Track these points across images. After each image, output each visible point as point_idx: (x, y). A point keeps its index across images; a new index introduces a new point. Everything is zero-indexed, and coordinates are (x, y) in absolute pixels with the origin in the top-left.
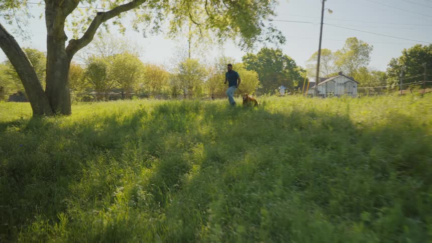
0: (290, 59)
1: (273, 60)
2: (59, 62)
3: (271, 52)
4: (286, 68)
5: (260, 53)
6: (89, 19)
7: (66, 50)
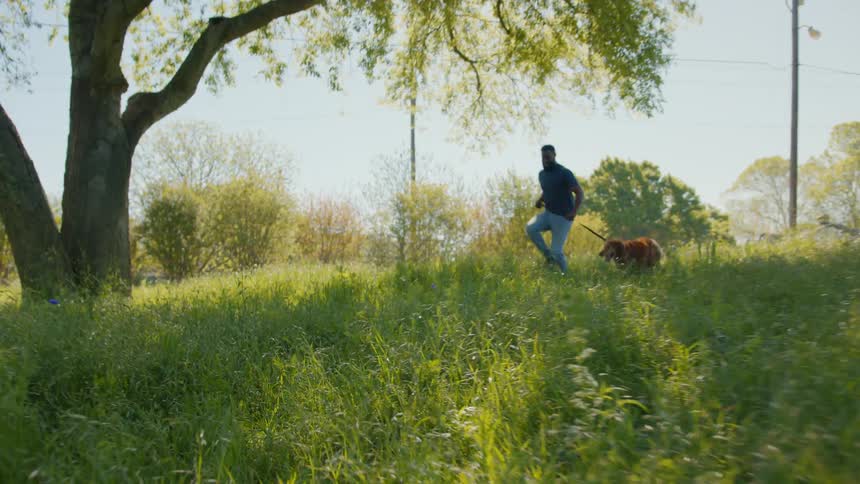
0: (681, 187)
1: (634, 190)
2: (103, 149)
3: (628, 169)
4: (673, 211)
5: (598, 173)
6: (187, 35)
7: (123, 120)
